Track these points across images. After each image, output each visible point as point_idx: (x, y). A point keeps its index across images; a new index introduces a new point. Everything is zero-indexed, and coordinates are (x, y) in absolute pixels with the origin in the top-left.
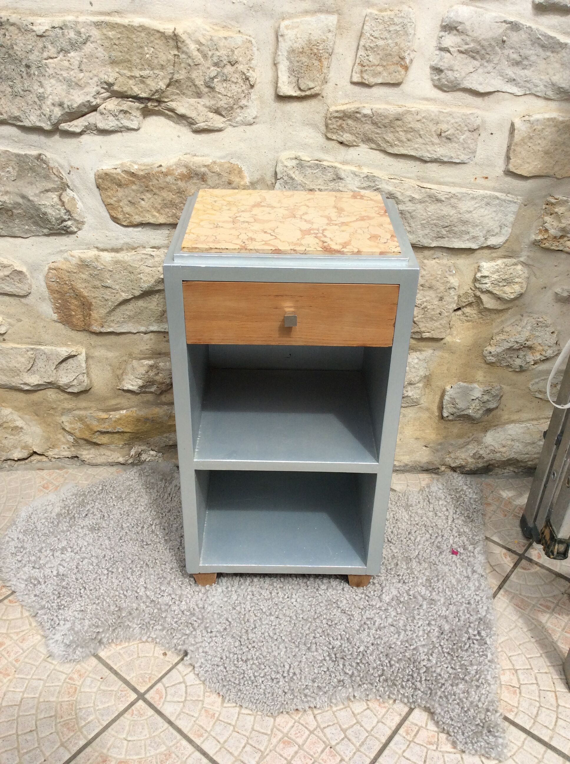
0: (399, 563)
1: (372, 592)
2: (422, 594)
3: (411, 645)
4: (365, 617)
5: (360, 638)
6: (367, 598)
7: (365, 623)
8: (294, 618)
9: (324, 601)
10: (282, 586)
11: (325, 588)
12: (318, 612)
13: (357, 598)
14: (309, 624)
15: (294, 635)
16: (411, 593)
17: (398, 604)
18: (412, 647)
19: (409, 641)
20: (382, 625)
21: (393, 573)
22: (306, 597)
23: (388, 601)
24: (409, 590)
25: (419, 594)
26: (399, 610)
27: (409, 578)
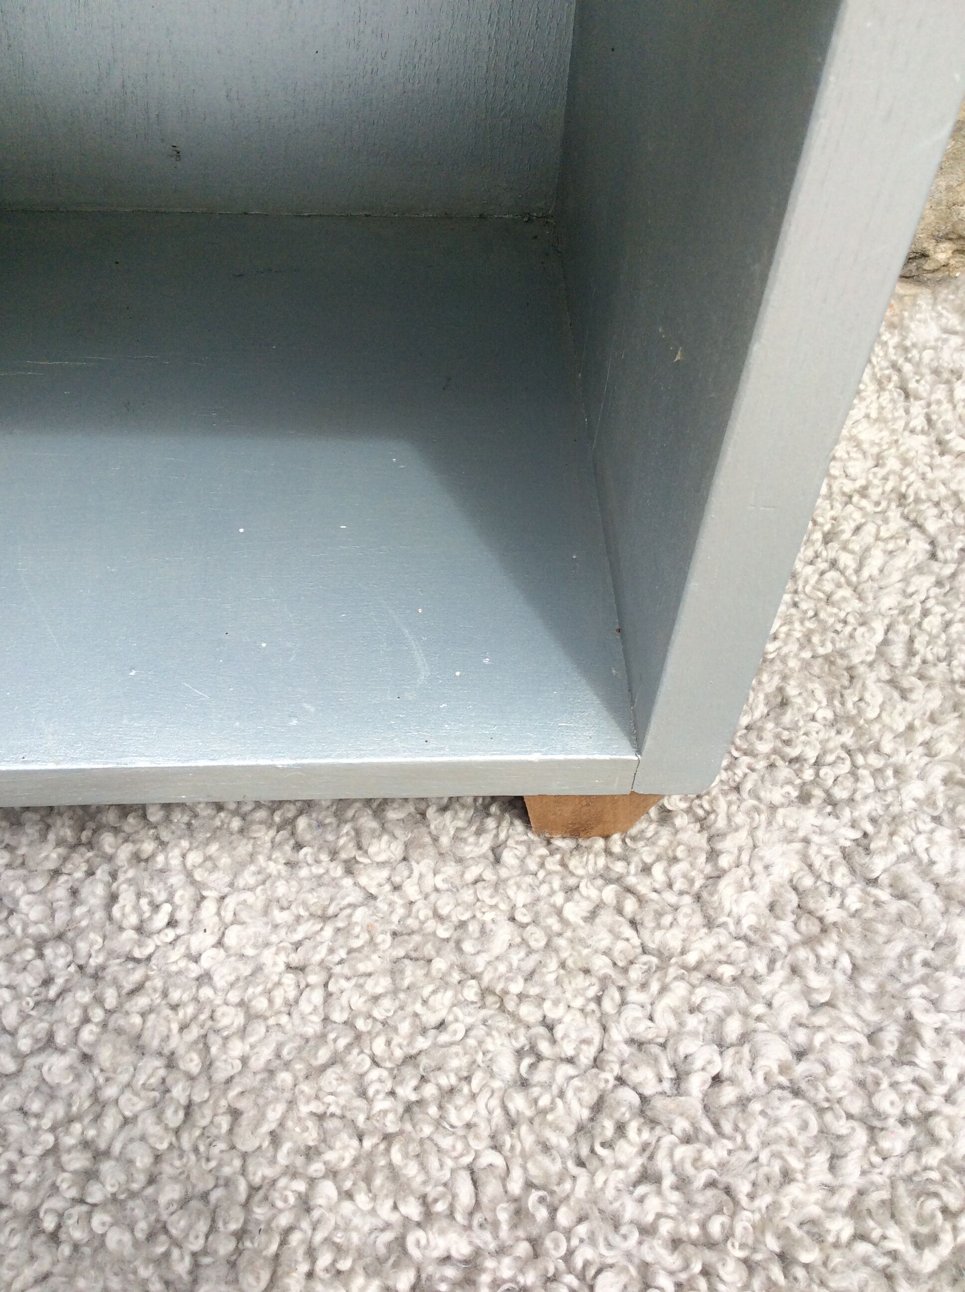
0: (792, 690)
1: (658, 870)
2: (941, 869)
3: (919, 1243)
4: (618, 1034)
5: (594, 1198)
6: (630, 905)
7: (621, 1081)
8: (192, 1063)
9: (383, 939)
10: (148, 847)
11: (397, 850)
12: (338, 1016)
13: (574, 911)
14: (274, 1114)
15: (170, 1193)
16: (879, 865)
17: (810, 941)
18: (929, 1261)
19: (905, 1201)
20: (728, 1094)
21: (763, 748)
22: (280, 917)
23: (749, 920)
24: (864, 843)
25: (925, 869)
26: (815, 980)
27: (853, 773)
